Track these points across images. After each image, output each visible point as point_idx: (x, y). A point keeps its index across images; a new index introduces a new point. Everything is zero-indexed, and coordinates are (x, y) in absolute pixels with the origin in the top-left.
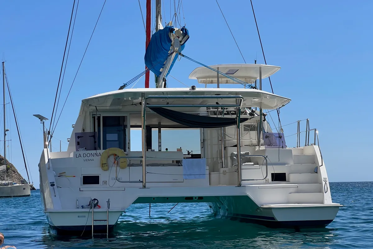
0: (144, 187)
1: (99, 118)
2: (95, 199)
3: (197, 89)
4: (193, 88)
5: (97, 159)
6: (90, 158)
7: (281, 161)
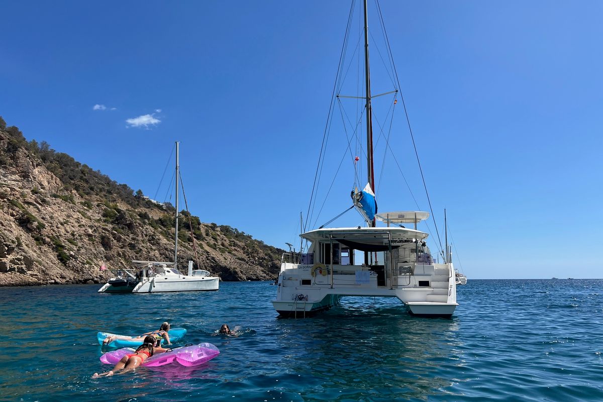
0: (332, 288)
1: (323, 244)
2: (301, 295)
3: (362, 228)
4: (359, 227)
5: (310, 269)
6: (306, 269)
7: (426, 273)
